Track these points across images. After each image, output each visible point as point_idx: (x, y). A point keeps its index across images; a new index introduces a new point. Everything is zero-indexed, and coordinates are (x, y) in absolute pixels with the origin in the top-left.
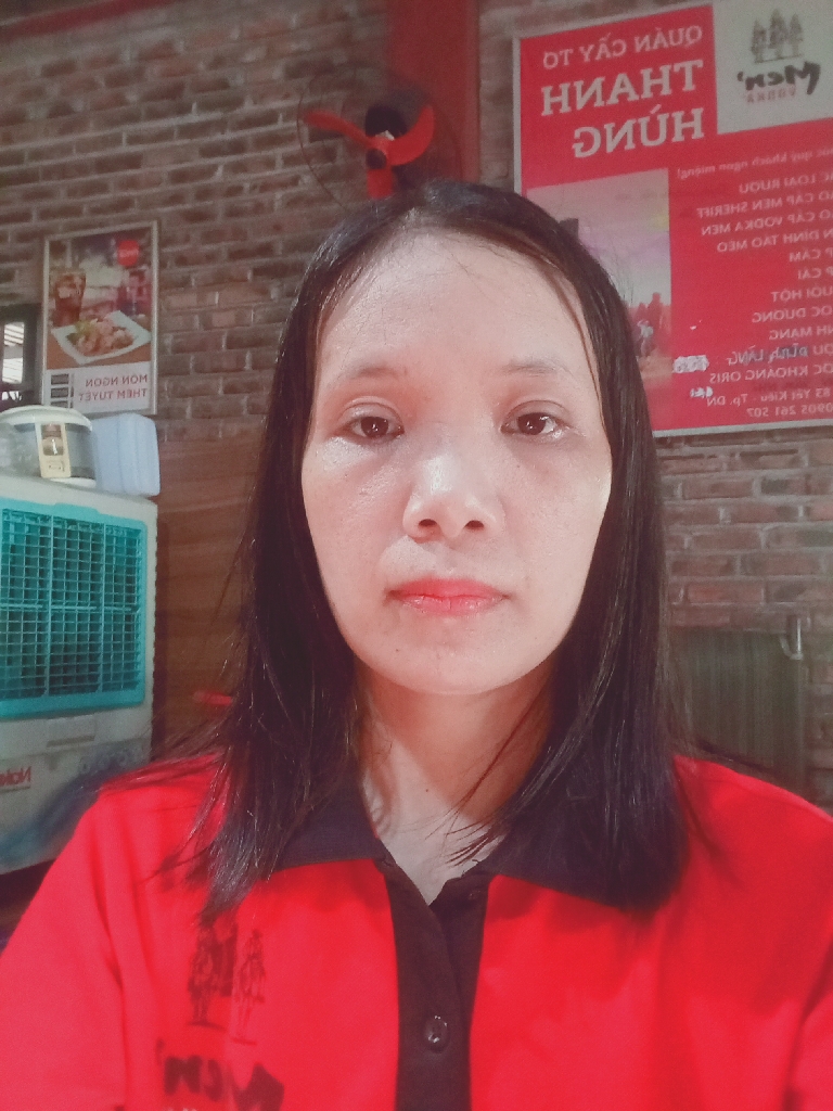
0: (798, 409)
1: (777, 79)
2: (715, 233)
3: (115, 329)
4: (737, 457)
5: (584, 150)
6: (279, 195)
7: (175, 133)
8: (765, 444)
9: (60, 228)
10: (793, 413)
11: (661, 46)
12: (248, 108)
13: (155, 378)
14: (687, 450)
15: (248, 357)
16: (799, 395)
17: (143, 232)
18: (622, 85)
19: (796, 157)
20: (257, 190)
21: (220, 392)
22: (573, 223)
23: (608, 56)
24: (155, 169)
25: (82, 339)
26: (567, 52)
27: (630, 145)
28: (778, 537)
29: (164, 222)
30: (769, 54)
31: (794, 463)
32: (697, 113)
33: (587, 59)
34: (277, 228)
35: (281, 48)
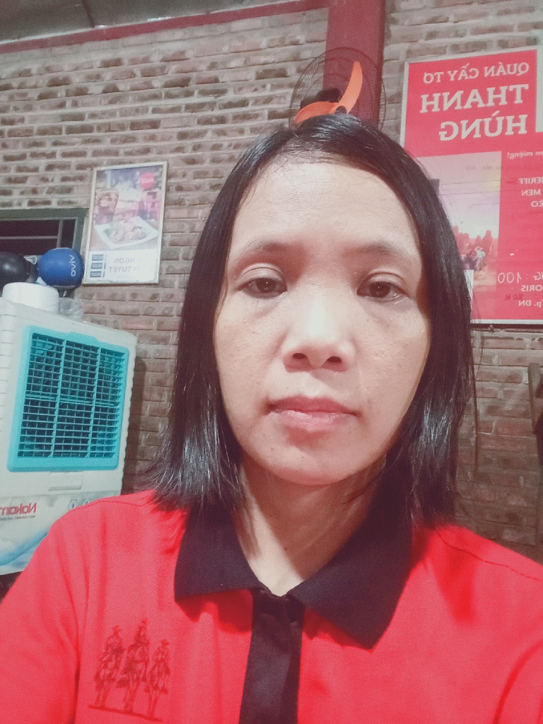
2: (532, 194)
3: (135, 228)
4: (536, 340)
5: (446, 136)
7: (183, 109)
9: (105, 162)
11: (501, 73)
12: (230, 96)
13: (159, 261)
14: (502, 333)
17: (158, 167)
18: (475, 97)
20: (232, 147)
22: (437, 182)
23: (467, 78)
24: (168, 130)
25: (114, 233)
26: (439, 74)
27: (477, 135)
29: (170, 160)
32: (523, 117)
33: (452, 79)
35: (254, 59)
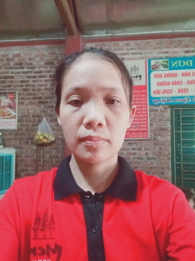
0: (137, 136)
1: (135, 77)
3: (8, 112)
4: (127, 143)
6: (43, 88)
7: (21, 73)
8: (132, 142)
10: (136, 137)
12: (37, 69)
13: (17, 123)
15: (37, 119)
16: (137, 134)
17: (14, 93)
19: (137, 92)
20: (39, 86)
21: (31, 126)
24: (17, 79)
25: (0, 113)
28: (134, 158)
29: (19, 90)
30: (133, 72)
31: (137, 145)
34: (43, 94)
35: (44, 58)
